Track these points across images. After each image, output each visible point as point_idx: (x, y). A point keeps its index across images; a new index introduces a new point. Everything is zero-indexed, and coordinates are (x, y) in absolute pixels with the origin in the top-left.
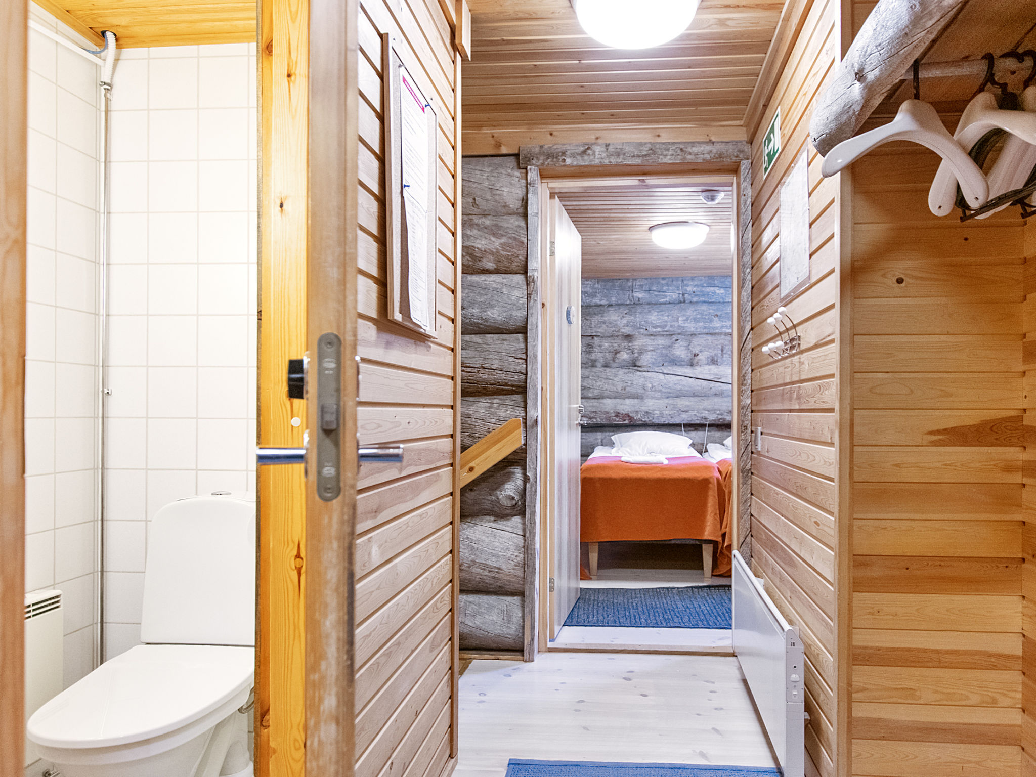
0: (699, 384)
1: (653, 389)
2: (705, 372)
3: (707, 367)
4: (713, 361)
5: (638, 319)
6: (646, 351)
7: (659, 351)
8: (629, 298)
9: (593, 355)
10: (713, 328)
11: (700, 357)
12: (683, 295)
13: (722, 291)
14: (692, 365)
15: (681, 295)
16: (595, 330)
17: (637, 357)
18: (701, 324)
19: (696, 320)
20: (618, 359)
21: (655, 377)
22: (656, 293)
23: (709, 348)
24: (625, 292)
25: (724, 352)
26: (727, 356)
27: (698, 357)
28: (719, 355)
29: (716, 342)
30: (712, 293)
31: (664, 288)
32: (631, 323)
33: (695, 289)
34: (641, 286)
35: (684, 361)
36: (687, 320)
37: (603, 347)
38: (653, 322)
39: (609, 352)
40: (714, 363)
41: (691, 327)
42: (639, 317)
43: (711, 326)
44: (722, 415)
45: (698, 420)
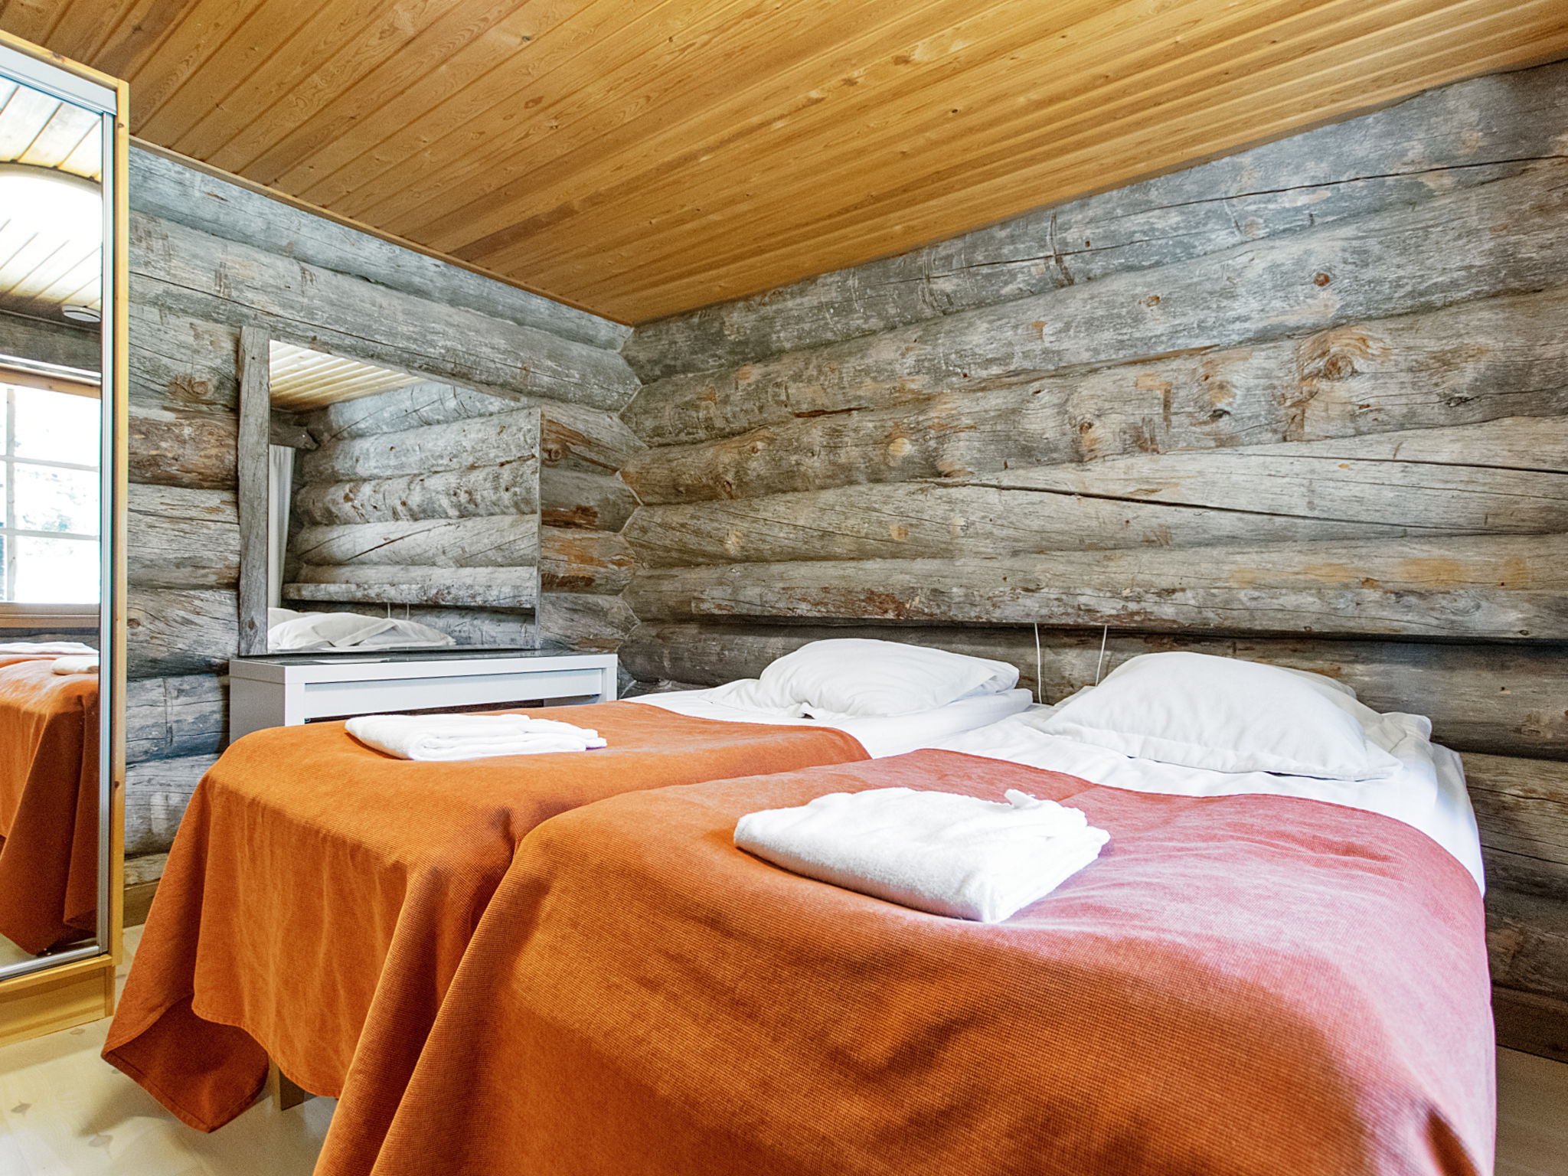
0: (1092, 512)
1: (971, 530)
2: (1112, 475)
3: (1123, 463)
4: (1140, 442)
5: (943, 347)
6: (958, 430)
7: (988, 428)
8: (924, 301)
9: (842, 452)
10: (1146, 341)
11: (1099, 431)
12: (1059, 261)
13: (1174, 218)
14: (1079, 458)
15: (1052, 262)
16: (851, 393)
17: (936, 449)
18: (1108, 336)
19: (1091, 324)
20: (893, 457)
21: (975, 496)
22: (985, 270)
23: (1125, 402)
24: (912, 284)
25: (1174, 408)
26: (1183, 418)
27: (1094, 433)
28: (1158, 420)
29: (1149, 382)
30: (1144, 233)
31: (1005, 251)
32: (926, 364)
33: (1088, 233)
34: (948, 258)
35: (1056, 450)
36: (1067, 327)
37: (862, 432)
38: (977, 350)
39: (875, 443)
40: (1143, 449)
41: (1077, 348)
42: (944, 345)
43: (1137, 335)
44: (1139, 599)
45: (1068, 614)
